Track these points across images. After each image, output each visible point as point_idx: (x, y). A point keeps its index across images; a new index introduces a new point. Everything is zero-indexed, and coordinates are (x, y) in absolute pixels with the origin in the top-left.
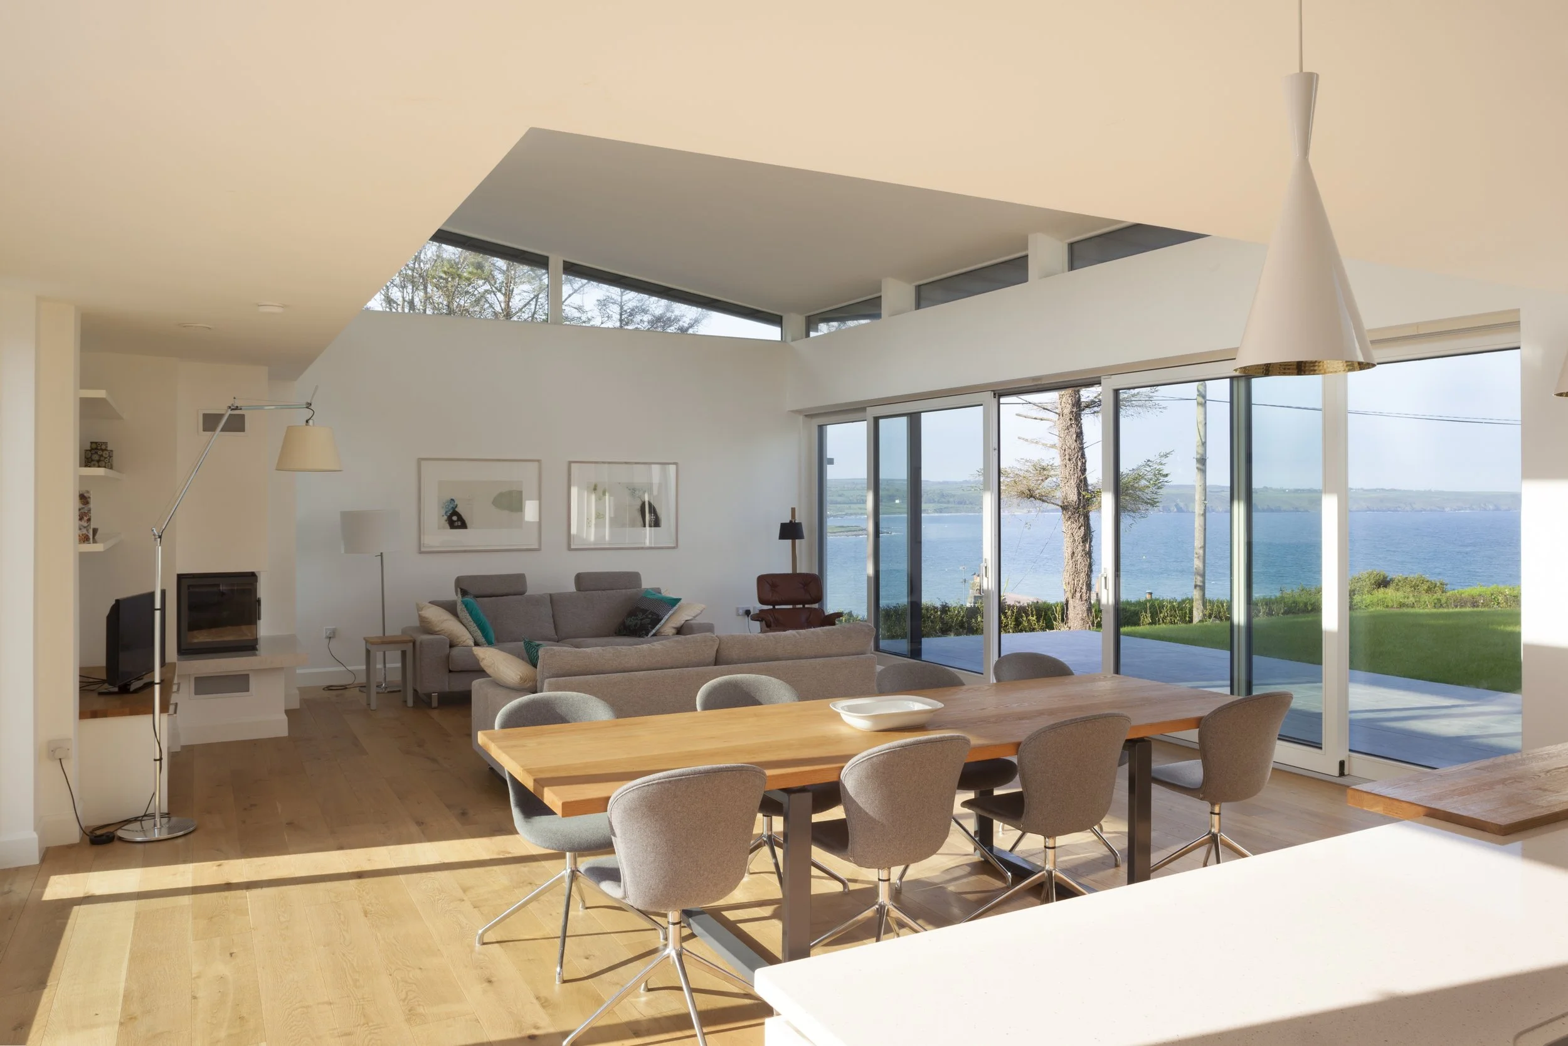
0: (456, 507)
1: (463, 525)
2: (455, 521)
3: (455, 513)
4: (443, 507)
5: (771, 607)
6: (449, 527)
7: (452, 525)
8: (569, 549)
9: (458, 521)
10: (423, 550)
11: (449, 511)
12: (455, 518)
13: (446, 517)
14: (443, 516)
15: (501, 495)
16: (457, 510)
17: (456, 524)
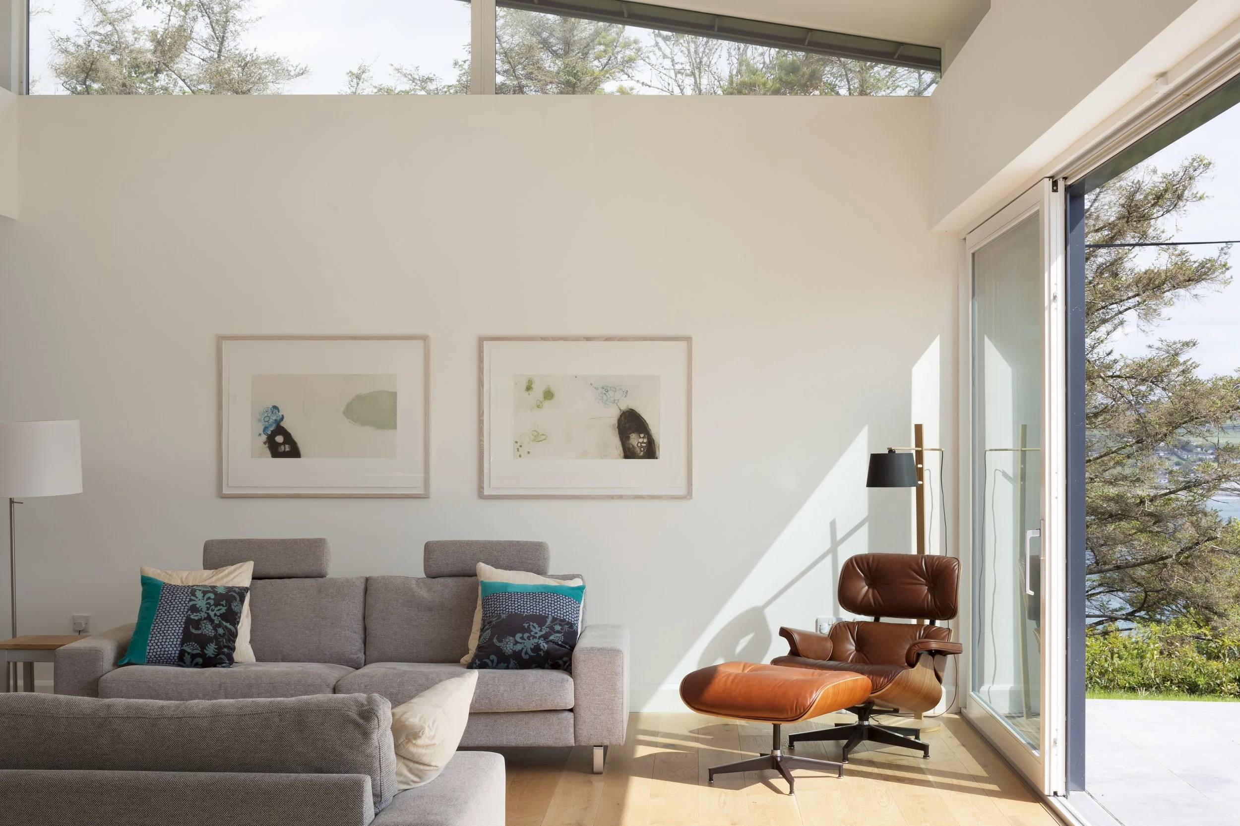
0: (282, 418)
1: (294, 452)
2: (280, 444)
3: (280, 430)
4: (259, 420)
5: (869, 619)
6: (269, 454)
7: (276, 452)
8: (481, 496)
9: (284, 443)
10: (225, 491)
11: (271, 426)
12: (279, 439)
13: (264, 438)
14: (260, 435)
15: (359, 398)
16: (283, 424)
17: (282, 448)
